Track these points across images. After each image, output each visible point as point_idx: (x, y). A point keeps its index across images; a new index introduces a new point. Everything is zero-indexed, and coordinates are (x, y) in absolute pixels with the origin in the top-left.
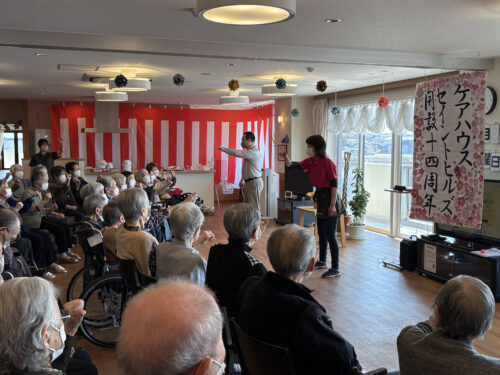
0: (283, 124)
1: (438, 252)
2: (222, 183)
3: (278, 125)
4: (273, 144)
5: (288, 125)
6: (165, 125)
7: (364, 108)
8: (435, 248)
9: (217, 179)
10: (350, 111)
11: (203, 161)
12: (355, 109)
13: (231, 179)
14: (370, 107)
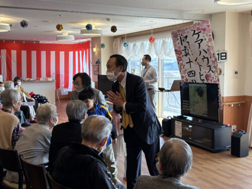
0: (96, 53)
1: (183, 125)
2: (61, 88)
3: (93, 53)
4: (91, 65)
5: (100, 53)
6: (24, 53)
7: (142, 43)
8: (181, 123)
9: (58, 86)
10: (134, 45)
11: (48, 75)
12: (137, 44)
13: (66, 86)
14: (145, 43)
